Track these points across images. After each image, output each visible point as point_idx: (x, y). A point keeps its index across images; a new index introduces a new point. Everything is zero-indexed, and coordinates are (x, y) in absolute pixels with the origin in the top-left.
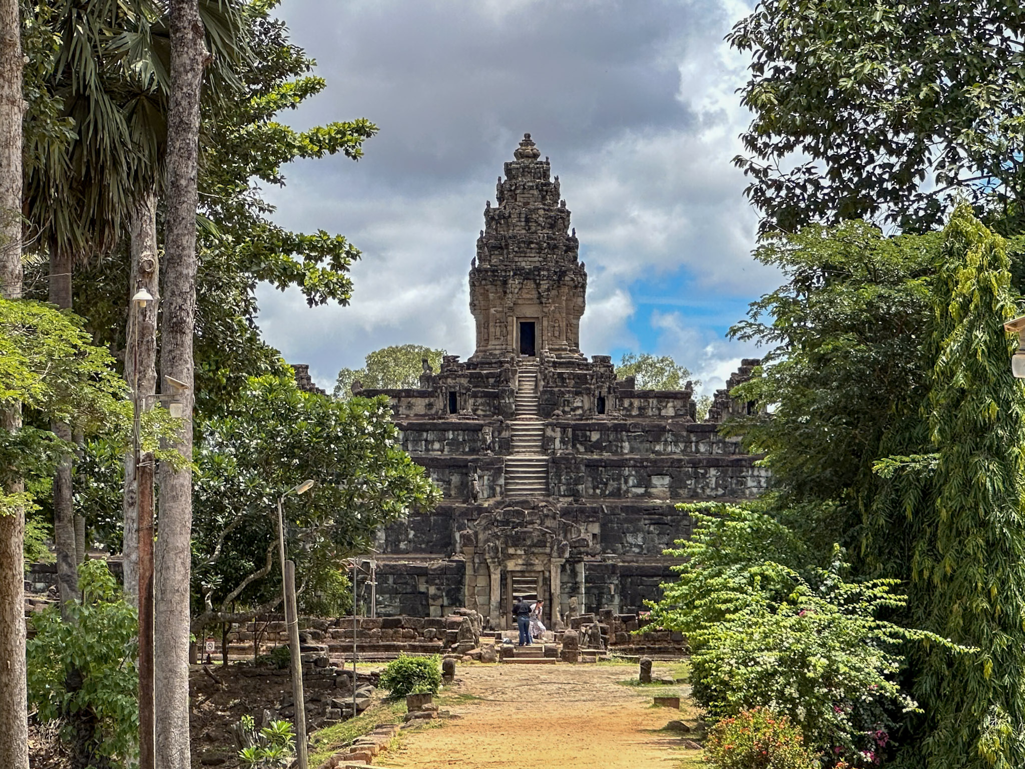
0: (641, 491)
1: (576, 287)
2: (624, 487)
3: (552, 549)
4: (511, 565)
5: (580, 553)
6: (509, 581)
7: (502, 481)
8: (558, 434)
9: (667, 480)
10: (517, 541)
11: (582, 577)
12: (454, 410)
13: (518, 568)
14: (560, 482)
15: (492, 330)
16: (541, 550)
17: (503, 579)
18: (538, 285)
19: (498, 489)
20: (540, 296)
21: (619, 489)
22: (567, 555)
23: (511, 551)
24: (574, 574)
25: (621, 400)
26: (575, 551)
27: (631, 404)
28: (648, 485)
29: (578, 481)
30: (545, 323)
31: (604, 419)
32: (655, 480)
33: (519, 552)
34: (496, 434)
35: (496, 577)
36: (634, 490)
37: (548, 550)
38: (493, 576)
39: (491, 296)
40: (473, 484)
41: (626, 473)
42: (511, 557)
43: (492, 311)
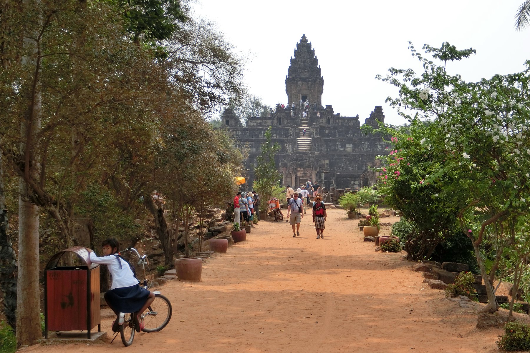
0: (342, 149)
1: (320, 84)
2: (336, 148)
3: (313, 168)
4: (299, 174)
5: (323, 170)
6: (298, 179)
7: (296, 146)
8: (315, 131)
9: (351, 146)
10: (301, 166)
11: (323, 178)
12: (280, 124)
13: (301, 175)
14: (316, 146)
15: (293, 98)
16: (309, 169)
17: (296, 179)
18: (308, 83)
19: (295, 149)
20: (308, 87)
21: (335, 149)
22: (318, 170)
23: (299, 169)
24: (320, 177)
25: (335, 120)
26: (321, 169)
27: (339, 122)
28: (345, 147)
29: (321, 146)
30: (310, 96)
31: (330, 126)
32: (347, 146)
33: (301, 169)
34: (294, 131)
35: (294, 178)
36: (340, 149)
37: (311, 169)
38: (292, 178)
39: (292, 87)
40: (286, 147)
41: (337, 143)
42: (298, 171)
43: (293, 92)
